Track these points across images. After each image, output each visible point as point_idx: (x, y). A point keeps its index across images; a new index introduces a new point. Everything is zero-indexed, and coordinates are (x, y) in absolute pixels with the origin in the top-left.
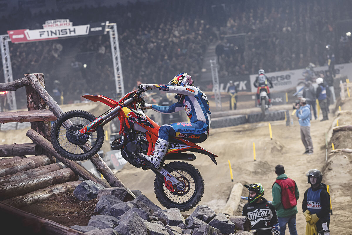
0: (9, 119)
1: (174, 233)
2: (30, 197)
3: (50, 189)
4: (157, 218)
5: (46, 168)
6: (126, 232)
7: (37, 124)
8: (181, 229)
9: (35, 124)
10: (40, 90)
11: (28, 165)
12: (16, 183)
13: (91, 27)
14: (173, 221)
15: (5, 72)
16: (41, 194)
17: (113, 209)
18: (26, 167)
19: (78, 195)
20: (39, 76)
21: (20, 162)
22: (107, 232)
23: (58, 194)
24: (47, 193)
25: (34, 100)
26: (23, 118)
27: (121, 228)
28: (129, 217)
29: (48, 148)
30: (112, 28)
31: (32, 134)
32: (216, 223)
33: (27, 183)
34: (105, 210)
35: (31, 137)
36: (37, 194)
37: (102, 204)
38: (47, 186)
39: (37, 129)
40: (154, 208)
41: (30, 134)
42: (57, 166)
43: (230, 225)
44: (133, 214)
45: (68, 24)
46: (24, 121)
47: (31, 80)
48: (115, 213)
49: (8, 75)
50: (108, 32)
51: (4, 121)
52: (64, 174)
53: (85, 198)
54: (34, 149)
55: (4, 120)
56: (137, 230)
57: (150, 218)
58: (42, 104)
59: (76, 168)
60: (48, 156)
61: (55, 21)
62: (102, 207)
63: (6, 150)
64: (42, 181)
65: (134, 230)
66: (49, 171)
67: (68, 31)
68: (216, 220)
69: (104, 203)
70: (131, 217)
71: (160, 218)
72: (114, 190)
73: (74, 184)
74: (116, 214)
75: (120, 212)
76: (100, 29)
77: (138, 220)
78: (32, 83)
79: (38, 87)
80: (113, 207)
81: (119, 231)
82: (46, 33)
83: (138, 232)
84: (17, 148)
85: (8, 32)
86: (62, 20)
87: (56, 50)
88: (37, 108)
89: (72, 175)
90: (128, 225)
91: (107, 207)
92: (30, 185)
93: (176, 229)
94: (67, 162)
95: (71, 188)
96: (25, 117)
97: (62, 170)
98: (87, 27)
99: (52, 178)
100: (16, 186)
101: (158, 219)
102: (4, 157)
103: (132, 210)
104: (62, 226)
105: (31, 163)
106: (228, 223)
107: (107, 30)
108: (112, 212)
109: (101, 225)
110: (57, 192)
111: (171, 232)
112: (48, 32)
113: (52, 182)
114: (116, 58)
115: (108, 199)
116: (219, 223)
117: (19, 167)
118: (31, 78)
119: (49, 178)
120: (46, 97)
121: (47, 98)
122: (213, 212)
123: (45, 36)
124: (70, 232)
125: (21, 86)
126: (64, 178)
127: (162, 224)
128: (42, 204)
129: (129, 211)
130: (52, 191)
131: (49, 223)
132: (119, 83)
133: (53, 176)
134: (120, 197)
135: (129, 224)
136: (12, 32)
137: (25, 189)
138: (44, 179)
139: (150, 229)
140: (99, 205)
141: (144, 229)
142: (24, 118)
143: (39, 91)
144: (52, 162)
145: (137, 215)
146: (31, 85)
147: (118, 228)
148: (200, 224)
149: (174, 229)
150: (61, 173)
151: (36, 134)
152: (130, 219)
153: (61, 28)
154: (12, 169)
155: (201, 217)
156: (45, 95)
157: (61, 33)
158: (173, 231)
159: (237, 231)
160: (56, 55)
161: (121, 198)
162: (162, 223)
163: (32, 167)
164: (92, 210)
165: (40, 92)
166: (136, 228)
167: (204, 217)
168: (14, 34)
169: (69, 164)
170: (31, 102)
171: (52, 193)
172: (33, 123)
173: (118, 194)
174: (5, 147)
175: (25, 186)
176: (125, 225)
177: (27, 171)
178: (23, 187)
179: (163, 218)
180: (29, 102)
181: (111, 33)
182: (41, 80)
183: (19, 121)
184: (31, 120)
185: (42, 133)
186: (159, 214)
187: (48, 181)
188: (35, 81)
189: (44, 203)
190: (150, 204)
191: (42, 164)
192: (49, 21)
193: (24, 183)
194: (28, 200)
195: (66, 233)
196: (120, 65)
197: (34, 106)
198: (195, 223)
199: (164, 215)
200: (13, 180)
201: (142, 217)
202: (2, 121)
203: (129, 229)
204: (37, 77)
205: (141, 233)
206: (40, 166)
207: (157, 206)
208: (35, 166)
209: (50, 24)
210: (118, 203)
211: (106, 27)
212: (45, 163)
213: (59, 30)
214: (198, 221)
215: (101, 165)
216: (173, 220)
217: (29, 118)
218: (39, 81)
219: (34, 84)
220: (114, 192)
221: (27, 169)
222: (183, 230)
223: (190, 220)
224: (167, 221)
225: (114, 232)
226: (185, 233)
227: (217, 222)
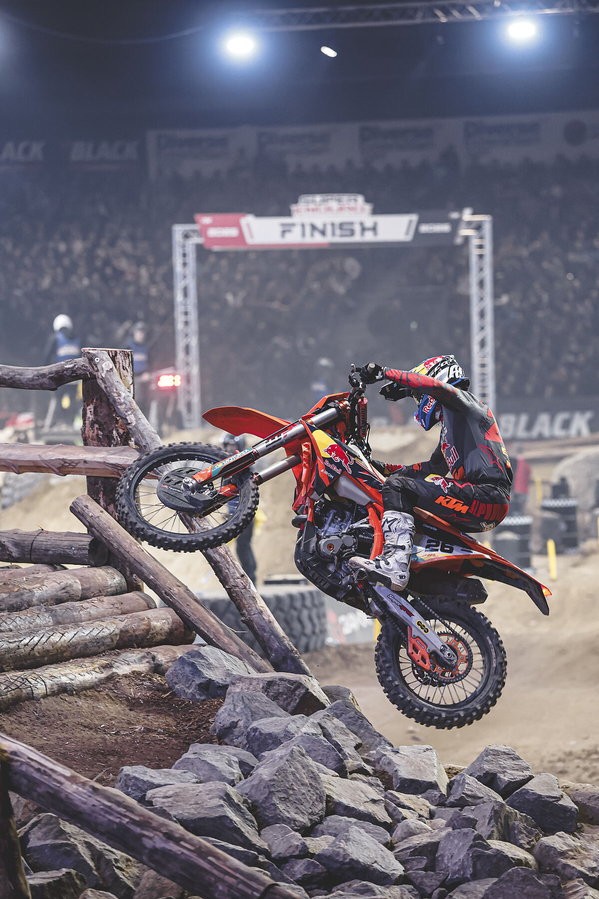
0: (32, 465)
1: (404, 812)
2: (45, 675)
3: (103, 661)
4: (369, 768)
5: (108, 603)
6: (266, 798)
7: (102, 483)
8: (429, 805)
9: (98, 484)
10: (115, 395)
11: (64, 591)
12: (14, 636)
13: (420, 222)
14: (413, 781)
15: (180, 326)
16: (79, 670)
17: (255, 730)
18: (55, 595)
19: (176, 683)
20: (118, 356)
21: (41, 581)
22: (210, 790)
23: (126, 676)
24: (97, 670)
25: (100, 419)
26: (67, 464)
27: (253, 786)
28: (281, 758)
29: (121, 549)
30: (478, 227)
31: (85, 508)
32: (528, 801)
33: (44, 639)
34: (236, 731)
35: (81, 517)
36: (68, 671)
37: (229, 715)
38: (101, 650)
39: (101, 496)
40: (371, 740)
41: (80, 509)
42: (141, 601)
43: (565, 809)
44: (292, 751)
45: (359, 210)
46: (69, 473)
47: (97, 367)
48: (257, 743)
49: (187, 335)
50: (467, 239)
51: (20, 467)
52: (154, 623)
53: (193, 695)
54: (84, 549)
55: (20, 464)
56: (295, 794)
57: (344, 767)
58: (121, 431)
59: (187, 609)
60: (123, 572)
61: (325, 196)
62: (227, 724)
63: (16, 544)
64: (88, 637)
65: (286, 792)
66: (116, 610)
67: (357, 228)
68: (528, 792)
69: (235, 714)
70: (285, 759)
71: (378, 767)
72: (270, 680)
73: (175, 652)
74: (259, 745)
75: (271, 742)
76: (445, 228)
77: (304, 768)
78: (99, 374)
79: (112, 385)
80: (254, 724)
81: (247, 791)
82: (297, 230)
83: (299, 800)
84: (45, 543)
85: (197, 217)
86: (345, 198)
87: (343, 275)
88: (106, 441)
89: (176, 629)
90: (274, 780)
91: (241, 723)
92: (53, 644)
93: (414, 804)
94: (166, 593)
95: (168, 662)
96: (72, 461)
97: (150, 613)
98: (410, 222)
99: (117, 631)
100: (14, 644)
101: (371, 772)
102: (8, 564)
103: (300, 739)
104: (54, 764)
105: (71, 586)
106: (560, 803)
107: (465, 232)
108: (249, 739)
109: (205, 772)
110: (123, 669)
111: (395, 810)
112: (303, 226)
113: (115, 642)
114: (482, 314)
115: (247, 702)
116: (536, 799)
117: (38, 593)
118: (96, 360)
119: (108, 632)
120: (129, 413)
121: (131, 418)
122: (527, 768)
123: (294, 238)
124: (72, 784)
125: (71, 379)
126: (152, 634)
127: (379, 786)
128: (78, 700)
129: (293, 741)
130: (109, 666)
131: (22, 753)
132: (483, 381)
133: (121, 625)
134: (286, 699)
135: (275, 777)
136: (206, 220)
137: (37, 654)
138: (95, 633)
139: (335, 797)
140: (222, 716)
141: (317, 794)
142: (70, 464)
143: (113, 397)
144: (132, 587)
145: (303, 755)
146: (94, 378)
147: (247, 785)
148: (481, 795)
149: (407, 803)
150: (144, 619)
151: (95, 510)
152: (282, 763)
153: (339, 219)
154: (17, 596)
155: (489, 778)
156: (127, 407)
157: (338, 232)
158: (404, 807)
159: (586, 827)
160: (341, 289)
161: (289, 704)
162: (380, 783)
163: (72, 598)
164: (204, 728)
165: (115, 401)
166: (294, 789)
167: (500, 778)
168: (214, 225)
169: (171, 597)
170: (92, 424)
171: (110, 673)
172: (93, 479)
173: (280, 691)
174: (16, 537)
175: (39, 647)
176: (266, 777)
177: (54, 607)
178: (33, 649)
179: (387, 768)
180: (87, 422)
181: (475, 242)
182: (124, 368)
183: (56, 470)
184: (88, 470)
185: (111, 508)
186: (378, 756)
187: (106, 637)
188: (106, 369)
189: (83, 697)
190: (361, 726)
191: (102, 592)
192: (310, 198)
193: (36, 639)
194: (39, 684)
195: (61, 783)
196: (489, 332)
197: (97, 435)
198: (469, 793)
199: (390, 763)
200: (11, 627)
201: (325, 760)
202: (13, 465)
203: (273, 789)
204: (113, 359)
205: (305, 804)
206: (94, 596)
207: (380, 736)
208: (82, 595)
209: (312, 206)
210: (273, 715)
211: (463, 225)
212: (109, 590)
213: (333, 225)
214: (479, 789)
215: (254, 609)
216: (411, 777)
217: (81, 465)
218: (119, 370)
219: (104, 376)
220: (270, 684)
221: (57, 600)
222: (433, 807)
223: (456, 783)
224: (396, 778)
225: (231, 793)
226: (436, 816)
227: (531, 798)
